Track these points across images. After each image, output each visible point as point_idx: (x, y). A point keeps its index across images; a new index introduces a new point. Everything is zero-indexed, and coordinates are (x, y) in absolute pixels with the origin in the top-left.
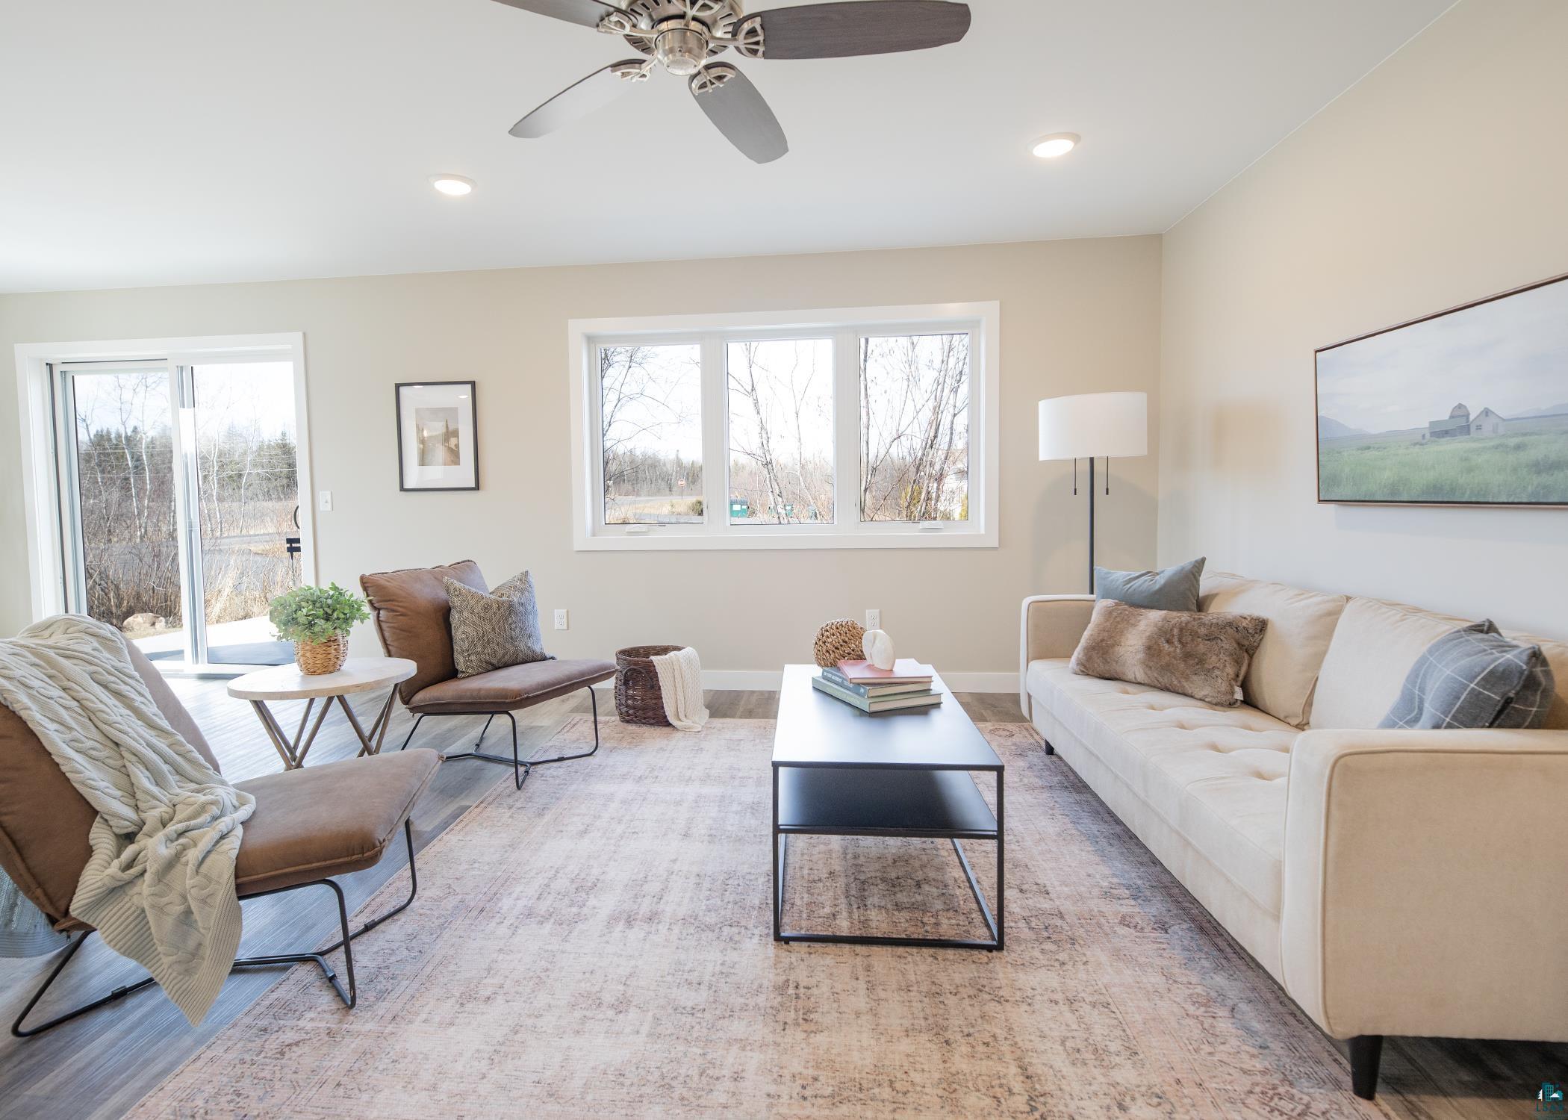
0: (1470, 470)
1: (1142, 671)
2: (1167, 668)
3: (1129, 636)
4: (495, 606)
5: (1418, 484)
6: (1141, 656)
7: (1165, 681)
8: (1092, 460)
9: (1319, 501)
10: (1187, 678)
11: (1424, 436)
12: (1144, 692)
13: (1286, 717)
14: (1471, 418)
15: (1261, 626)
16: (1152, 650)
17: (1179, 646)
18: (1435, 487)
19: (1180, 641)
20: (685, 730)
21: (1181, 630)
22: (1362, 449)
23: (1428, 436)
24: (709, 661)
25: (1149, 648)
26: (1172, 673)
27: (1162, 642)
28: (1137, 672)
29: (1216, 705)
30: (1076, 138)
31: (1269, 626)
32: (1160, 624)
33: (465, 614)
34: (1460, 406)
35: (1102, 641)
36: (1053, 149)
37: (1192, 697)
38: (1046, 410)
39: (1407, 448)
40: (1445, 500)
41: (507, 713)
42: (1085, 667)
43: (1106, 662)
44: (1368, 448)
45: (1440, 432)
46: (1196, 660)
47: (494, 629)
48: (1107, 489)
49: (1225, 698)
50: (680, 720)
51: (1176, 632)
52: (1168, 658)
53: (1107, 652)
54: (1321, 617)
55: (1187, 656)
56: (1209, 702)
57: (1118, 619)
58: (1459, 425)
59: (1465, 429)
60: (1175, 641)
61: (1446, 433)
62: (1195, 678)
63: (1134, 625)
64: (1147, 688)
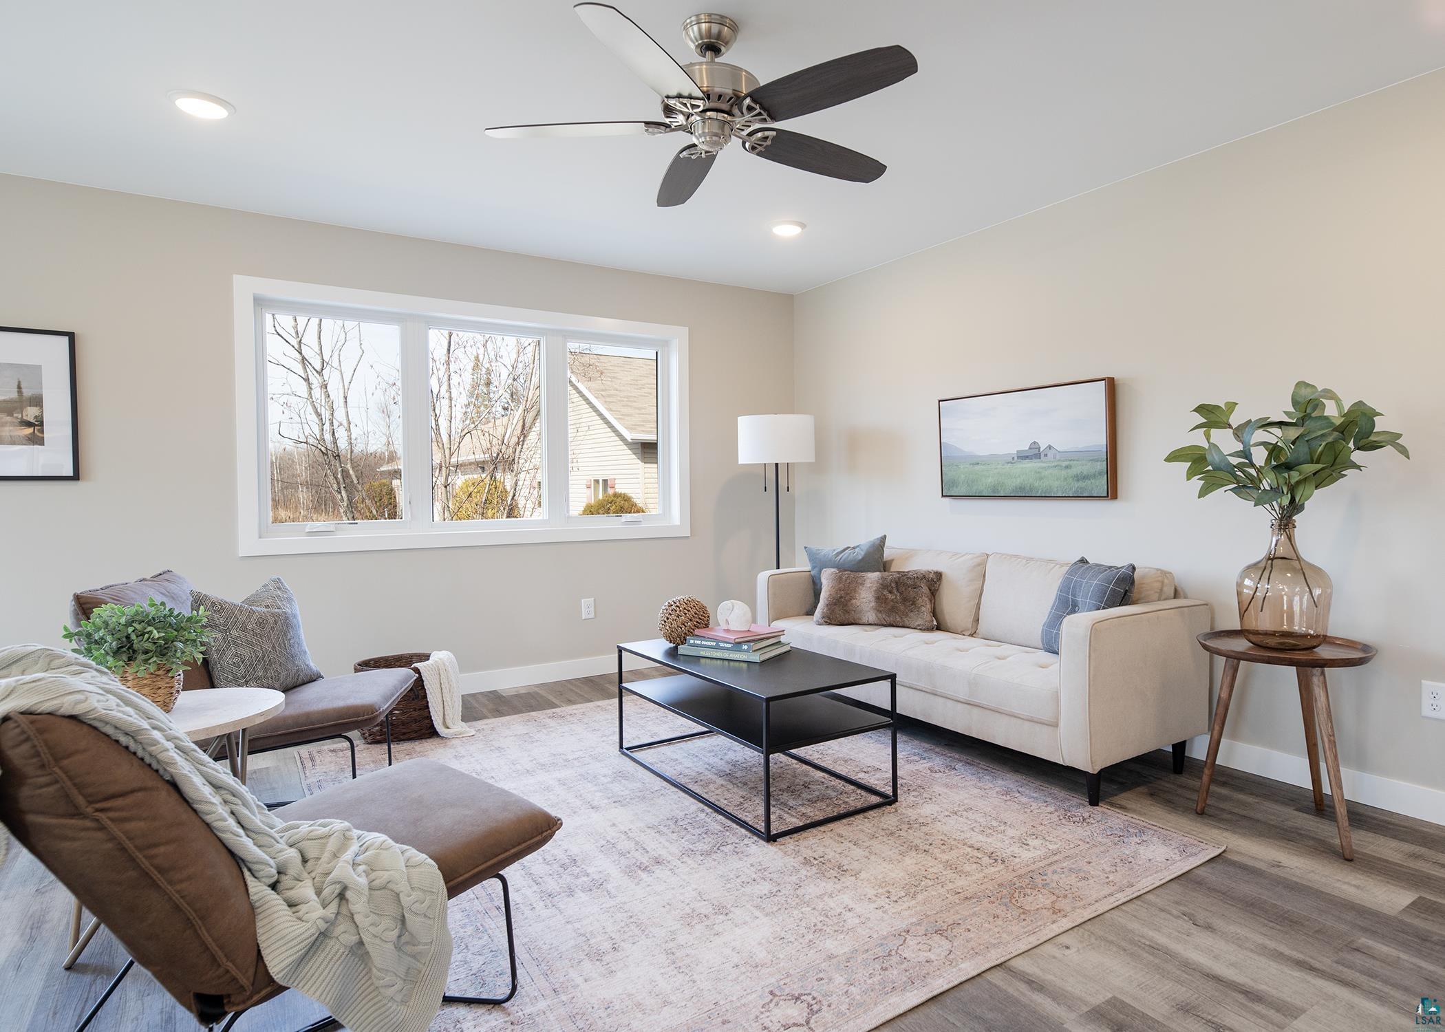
0: (1041, 479)
1: (874, 614)
2: (893, 610)
3: (862, 592)
4: (271, 620)
5: (1011, 485)
6: (873, 604)
7: (890, 620)
8: (777, 465)
9: (943, 496)
10: (907, 615)
11: (1013, 458)
12: (877, 629)
13: (962, 632)
14: (1041, 450)
15: (939, 575)
16: (880, 599)
17: (898, 594)
18: (1020, 488)
19: (898, 590)
20: (456, 737)
21: (897, 583)
22: (973, 464)
23: (1016, 458)
24: (466, 665)
25: (878, 598)
26: (897, 613)
27: (885, 592)
28: (871, 616)
29: (924, 630)
30: (803, 226)
31: (943, 576)
32: (881, 581)
33: (234, 633)
34: (1035, 443)
35: (841, 597)
36: (787, 231)
37: (908, 627)
38: (744, 423)
39: (1003, 465)
40: (1027, 495)
41: (340, 736)
42: (829, 618)
43: (847, 612)
44: (978, 464)
45: (1023, 457)
46: (911, 603)
47: (274, 647)
48: (788, 487)
49: (929, 625)
50: (448, 728)
51: (893, 585)
52: (892, 603)
53: (847, 605)
54: (975, 566)
55: (905, 600)
56: (920, 629)
57: (848, 581)
58: (1034, 453)
59: (1038, 456)
60: (895, 591)
61: (1027, 457)
62: (912, 614)
63: (862, 584)
64: (877, 627)
